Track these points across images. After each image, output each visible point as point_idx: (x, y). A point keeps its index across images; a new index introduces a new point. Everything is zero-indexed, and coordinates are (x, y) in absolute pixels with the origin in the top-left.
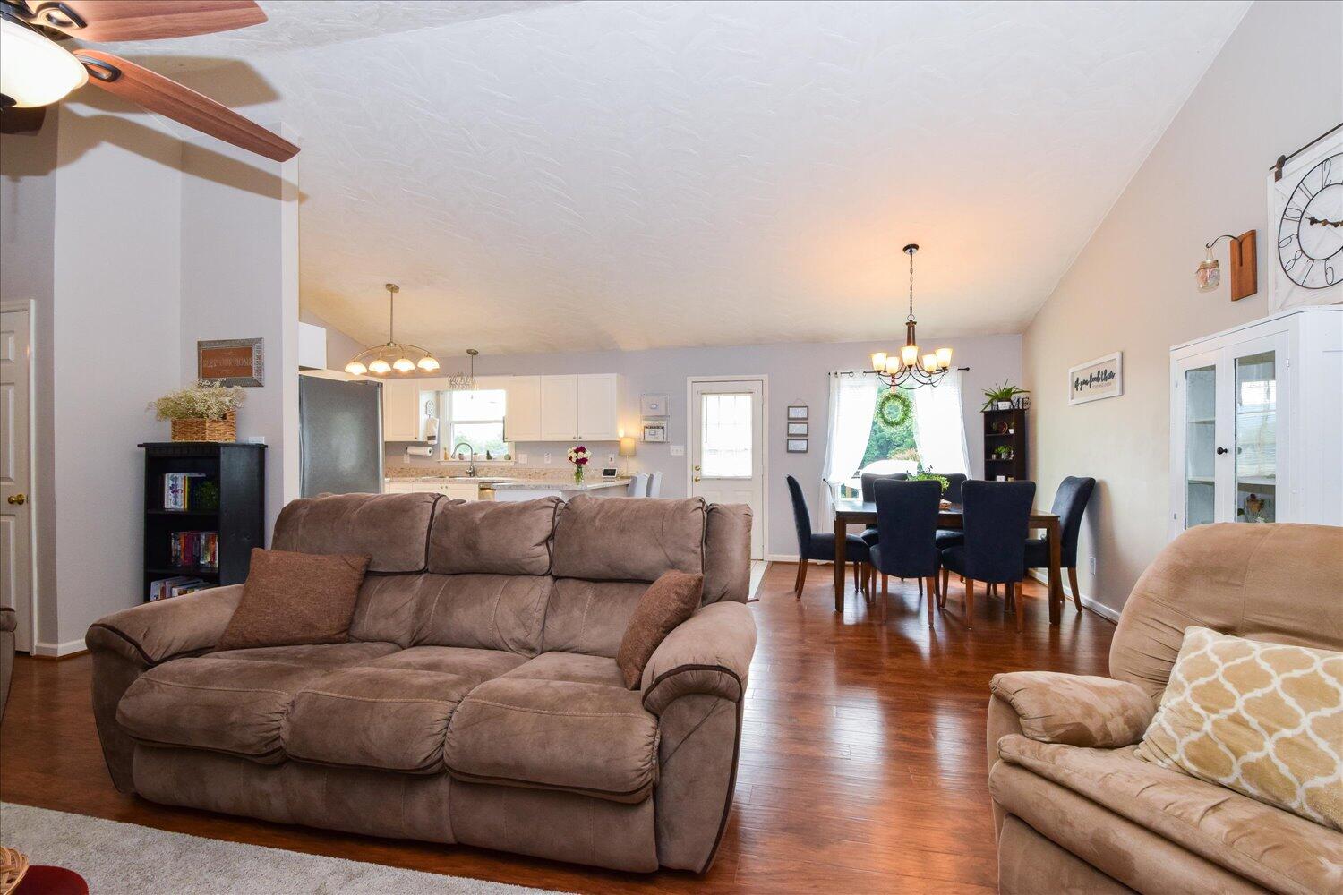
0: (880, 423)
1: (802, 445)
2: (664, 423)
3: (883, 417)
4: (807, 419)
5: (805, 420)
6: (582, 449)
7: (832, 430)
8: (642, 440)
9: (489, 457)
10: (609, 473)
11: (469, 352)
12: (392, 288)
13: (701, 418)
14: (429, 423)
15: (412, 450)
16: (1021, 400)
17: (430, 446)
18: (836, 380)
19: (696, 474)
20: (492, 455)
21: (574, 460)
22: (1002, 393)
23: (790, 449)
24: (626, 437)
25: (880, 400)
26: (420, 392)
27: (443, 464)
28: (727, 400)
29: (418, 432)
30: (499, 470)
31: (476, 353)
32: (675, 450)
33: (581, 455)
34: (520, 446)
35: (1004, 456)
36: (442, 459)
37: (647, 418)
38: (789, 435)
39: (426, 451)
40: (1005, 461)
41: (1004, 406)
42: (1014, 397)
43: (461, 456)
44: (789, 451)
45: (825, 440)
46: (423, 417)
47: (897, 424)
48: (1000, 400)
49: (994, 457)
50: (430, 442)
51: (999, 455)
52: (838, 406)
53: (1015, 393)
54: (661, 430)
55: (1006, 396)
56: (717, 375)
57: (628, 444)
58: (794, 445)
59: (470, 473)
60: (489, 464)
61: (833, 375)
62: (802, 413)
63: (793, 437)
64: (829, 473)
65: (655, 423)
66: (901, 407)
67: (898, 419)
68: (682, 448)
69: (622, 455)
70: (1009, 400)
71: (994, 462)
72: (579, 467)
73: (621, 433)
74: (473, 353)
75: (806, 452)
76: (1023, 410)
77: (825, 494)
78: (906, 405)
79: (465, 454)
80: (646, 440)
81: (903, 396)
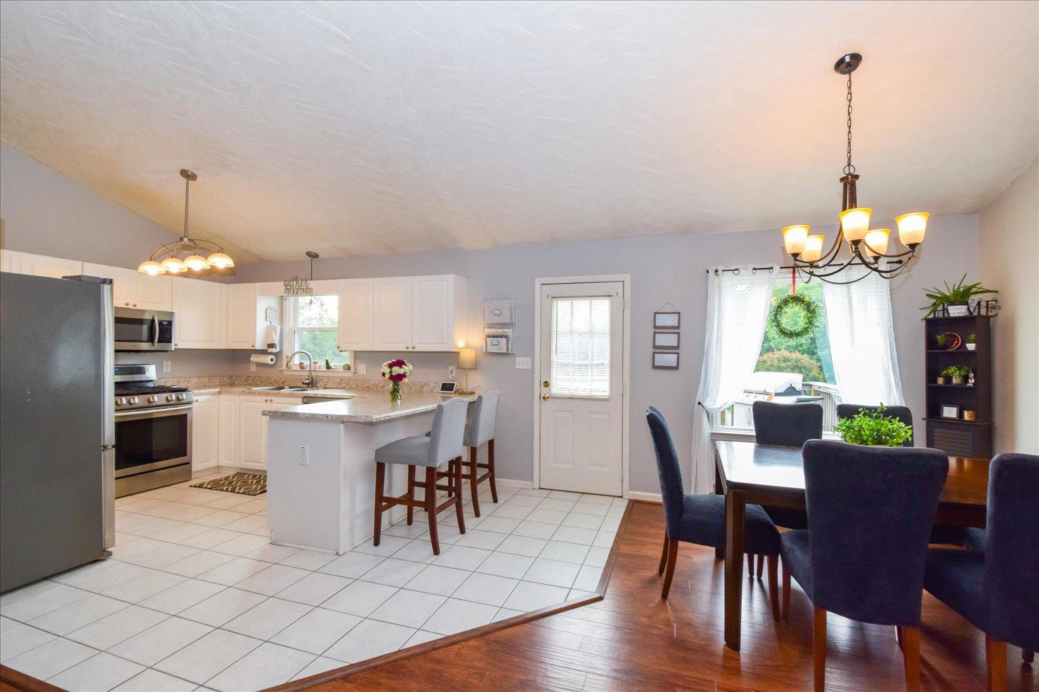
0: (774, 333)
1: (670, 359)
2: (509, 331)
3: (778, 325)
4: (678, 327)
5: (675, 329)
6: (400, 363)
7: (710, 343)
8: (484, 350)
9: (328, 367)
10: (447, 387)
11: (309, 254)
12: (187, 175)
13: (550, 327)
14: (270, 330)
15: (254, 358)
16: (984, 304)
17: (271, 354)
18: (717, 279)
19: (545, 392)
20: (332, 365)
21: (387, 376)
22: (956, 293)
23: (656, 364)
24: (467, 347)
25: (775, 303)
26: (258, 296)
27: (285, 373)
28: (582, 305)
29: (255, 340)
30: (339, 380)
31: (317, 256)
32: (522, 363)
33: (396, 370)
34: (358, 355)
35: (956, 381)
36: (284, 368)
37: (491, 326)
38: (655, 347)
39: (267, 359)
40: (957, 387)
41: (956, 311)
42: (973, 300)
43: (301, 365)
44: (655, 367)
45: (701, 354)
46: (261, 325)
47: (798, 334)
48: (952, 304)
49: (940, 381)
50: (270, 350)
51: (948, 379)
52: (719, 311)
53: (976, 293)
54: (504, 340)
55: (961, 297)
56: (570, 276)
57: (467, 356)
58: (662, 359)
59: (308, 384)
60: (329, 374)
61: (712, 273)
62: (671, 321)
63: (659, 349)
64: (706, 395)
65: (499, 331)
66: (803, 313)
67: (799, 328)
68: (529, 360)
69: (461, 368)
70: (966, 304)
71: (940, 387)
72: (396, 384)
73: (460, 344)
74: (312, 256)
75: (676, 368)
76: (987, 318)
77: (700, 423)
78: (811, 309)
79: (305, 364)
80: (488, 351)
81: (807, 299)
